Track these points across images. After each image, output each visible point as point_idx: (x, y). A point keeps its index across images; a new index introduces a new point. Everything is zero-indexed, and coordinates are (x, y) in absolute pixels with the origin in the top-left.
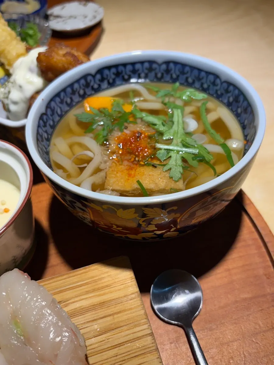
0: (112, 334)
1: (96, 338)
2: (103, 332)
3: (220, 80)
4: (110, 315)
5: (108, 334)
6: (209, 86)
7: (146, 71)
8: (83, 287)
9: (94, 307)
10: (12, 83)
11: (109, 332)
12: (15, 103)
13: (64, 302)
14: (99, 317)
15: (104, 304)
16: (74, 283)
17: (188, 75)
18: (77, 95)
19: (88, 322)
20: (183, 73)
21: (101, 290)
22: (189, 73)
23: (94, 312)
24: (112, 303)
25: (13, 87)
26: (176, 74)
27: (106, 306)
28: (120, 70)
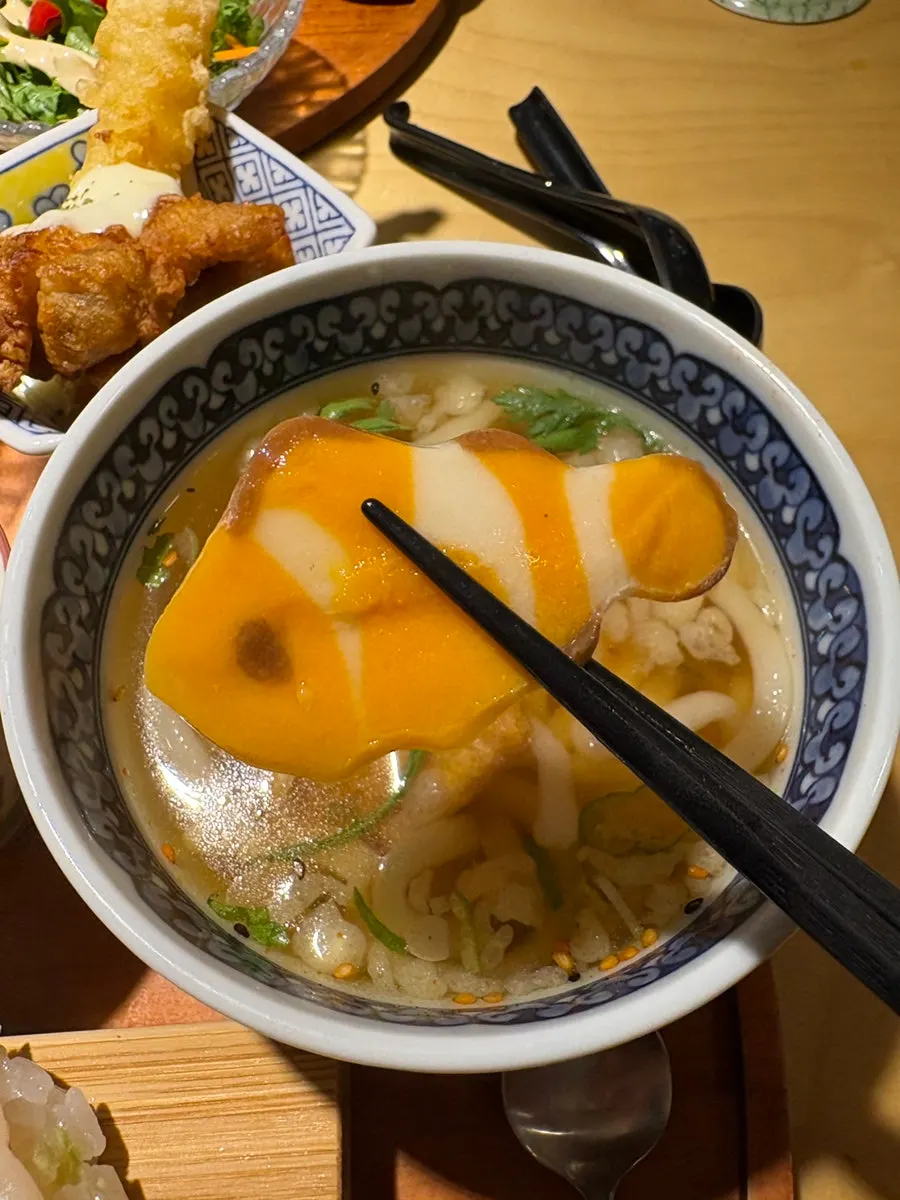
3: (669, 348)
6: (623, 361)
7: (390, 318)
17: (546, 321)
18: (155, 456)
20: (525, 316)
22: (549, 313)
26: (498, 319)
28: (296, 331)
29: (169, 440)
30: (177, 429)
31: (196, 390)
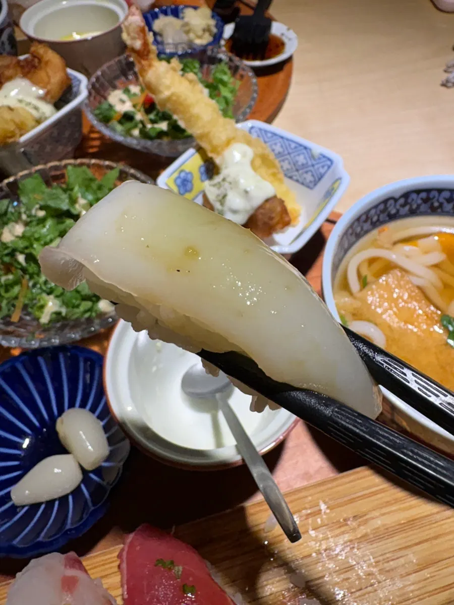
0: (438, 569)
1: (417, 574)
2: (424, 565)
4: (426, 541)
5: (431, 569)
8: (379, 496)
9: (402, 528)
10: (230, 183)
11: (431, 566)
12: (235, 212)
13: (361, 517)
14: (413, 542)
15: (413, 524)
16: (364, 489)
18: (369, 222)
19: (400, 549)
21: (403, 502)
23: (404, 535)
24: (424, 521)
25: (231, 188)
27: (417, 527)
28: (431, 196)
29: (375, 219)
30: (379, 216)
31: (390, 205)
